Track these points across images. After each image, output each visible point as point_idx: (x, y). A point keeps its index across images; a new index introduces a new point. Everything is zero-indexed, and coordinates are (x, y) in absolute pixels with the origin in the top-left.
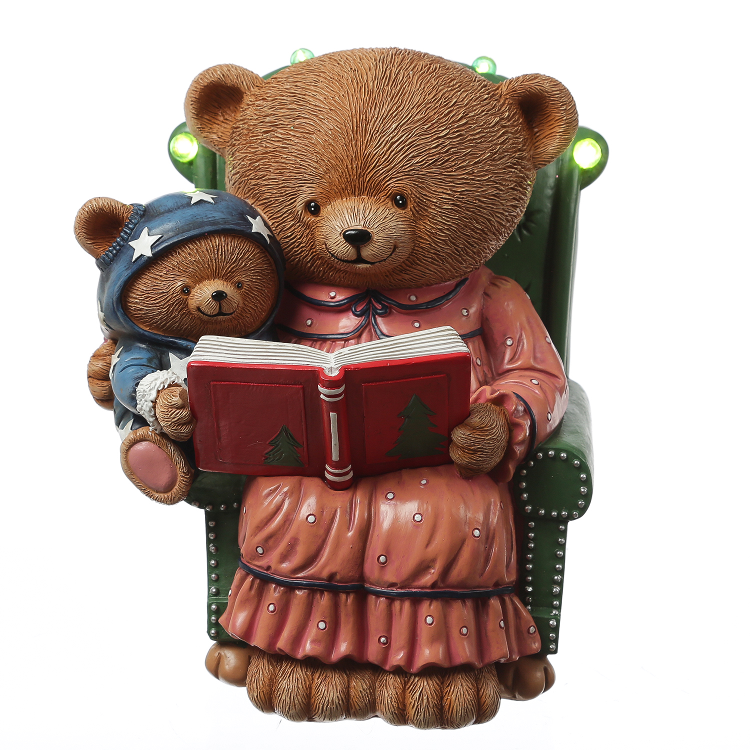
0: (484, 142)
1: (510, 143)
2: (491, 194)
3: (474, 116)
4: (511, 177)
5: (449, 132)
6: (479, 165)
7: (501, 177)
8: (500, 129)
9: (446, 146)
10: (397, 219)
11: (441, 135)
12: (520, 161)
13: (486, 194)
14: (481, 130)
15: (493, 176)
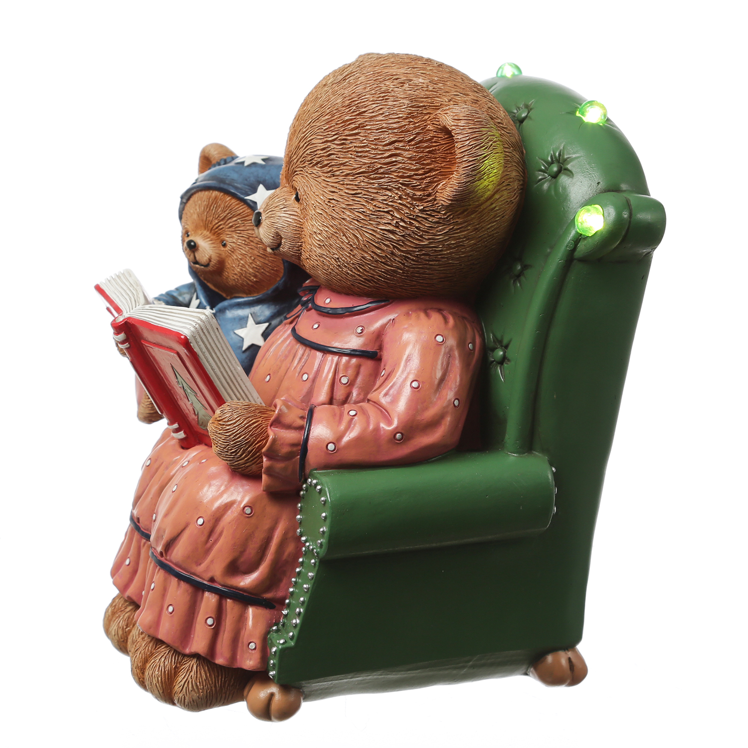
0: (365, 157)
1: (398, 166)
2: (356, 210)
3: (369, 129)
4: (385, 200)
5: (338, 137)
6: (351, 178)
7: (371, 196)
8: (393, 149)
9: (329, 151)
10: (286, 211)
11: (330, 139)
12: (404, 188)
13: (351, 209)
14: (367, 145)
15: (362, 193)
